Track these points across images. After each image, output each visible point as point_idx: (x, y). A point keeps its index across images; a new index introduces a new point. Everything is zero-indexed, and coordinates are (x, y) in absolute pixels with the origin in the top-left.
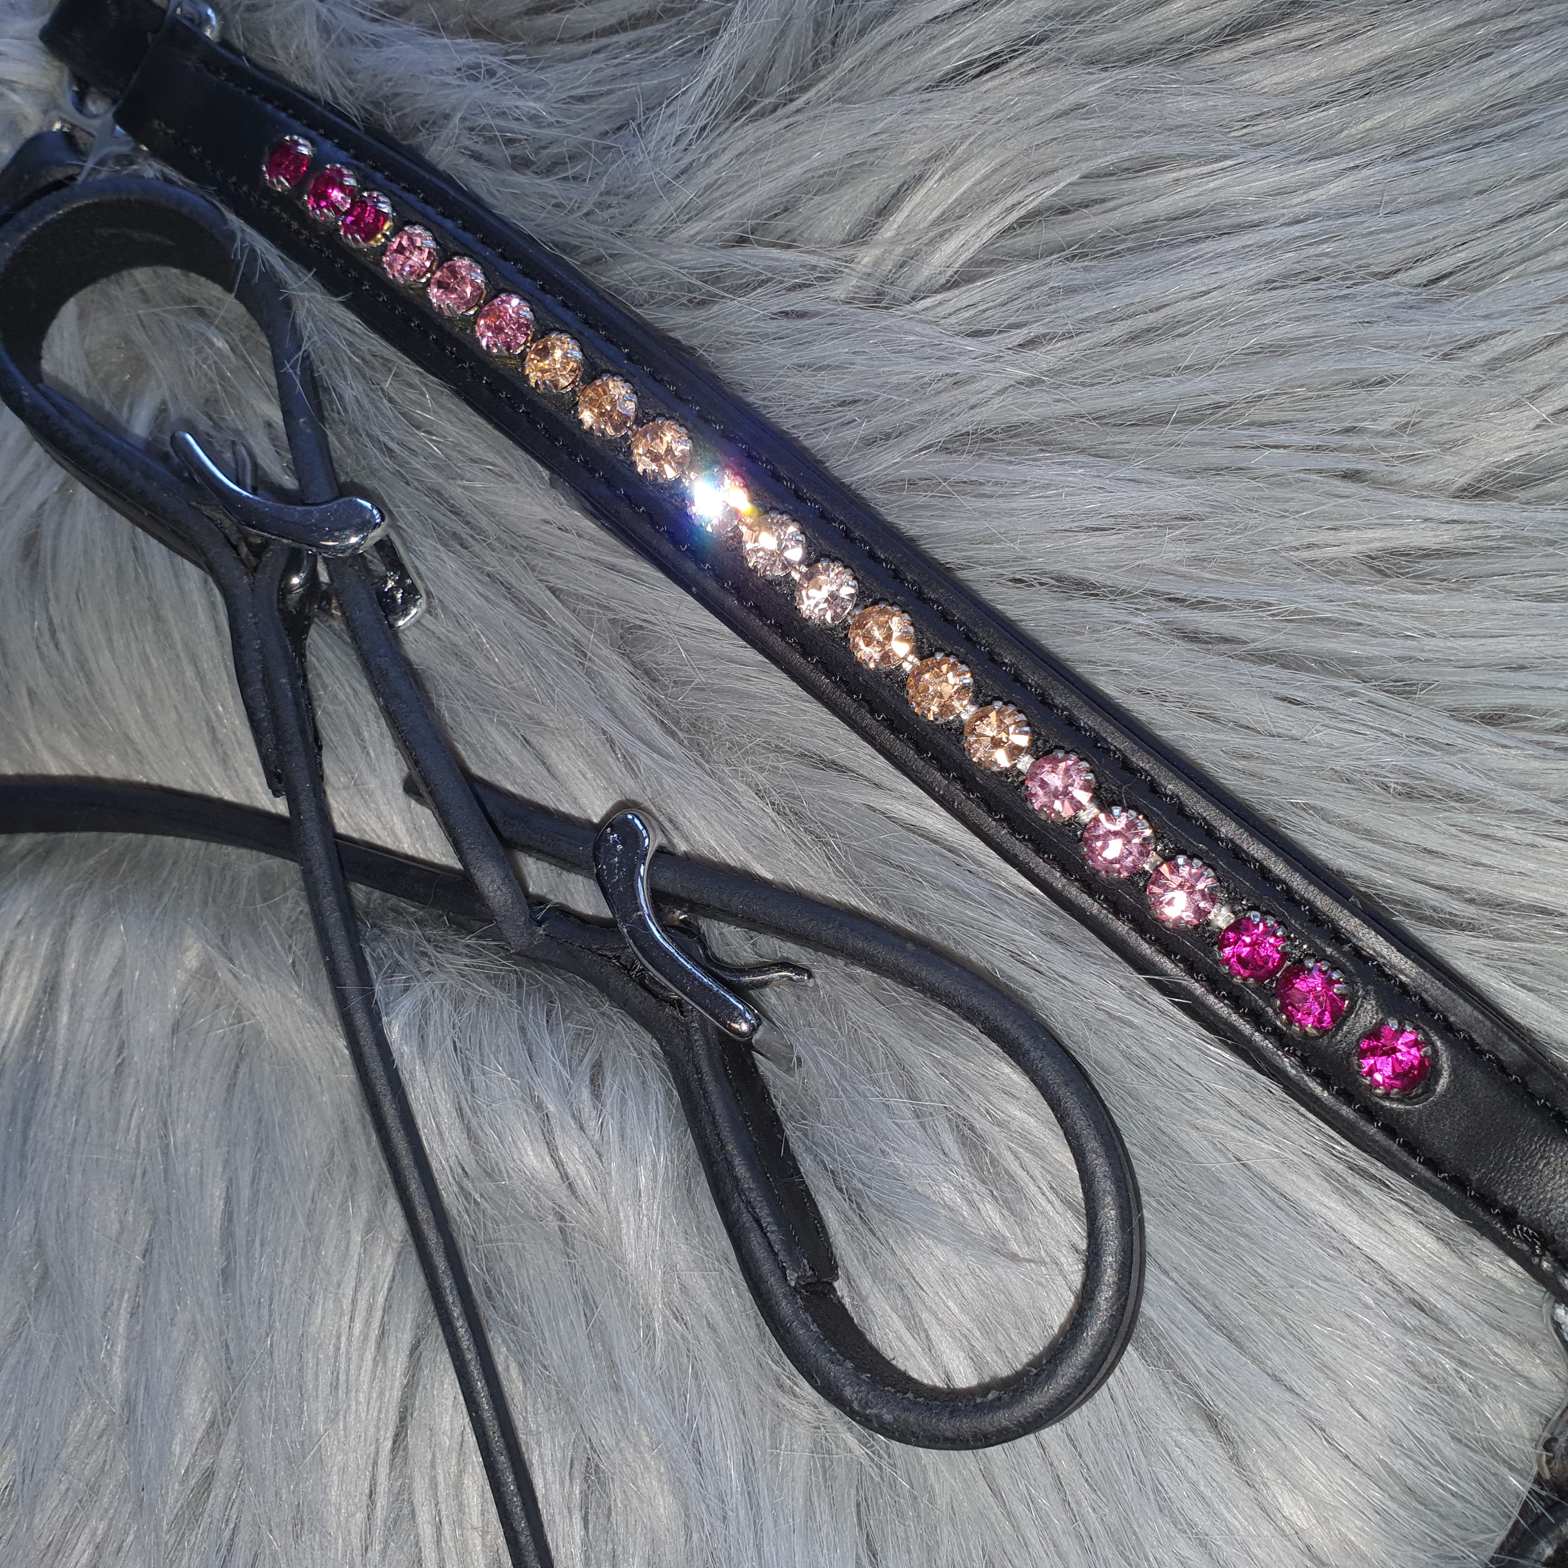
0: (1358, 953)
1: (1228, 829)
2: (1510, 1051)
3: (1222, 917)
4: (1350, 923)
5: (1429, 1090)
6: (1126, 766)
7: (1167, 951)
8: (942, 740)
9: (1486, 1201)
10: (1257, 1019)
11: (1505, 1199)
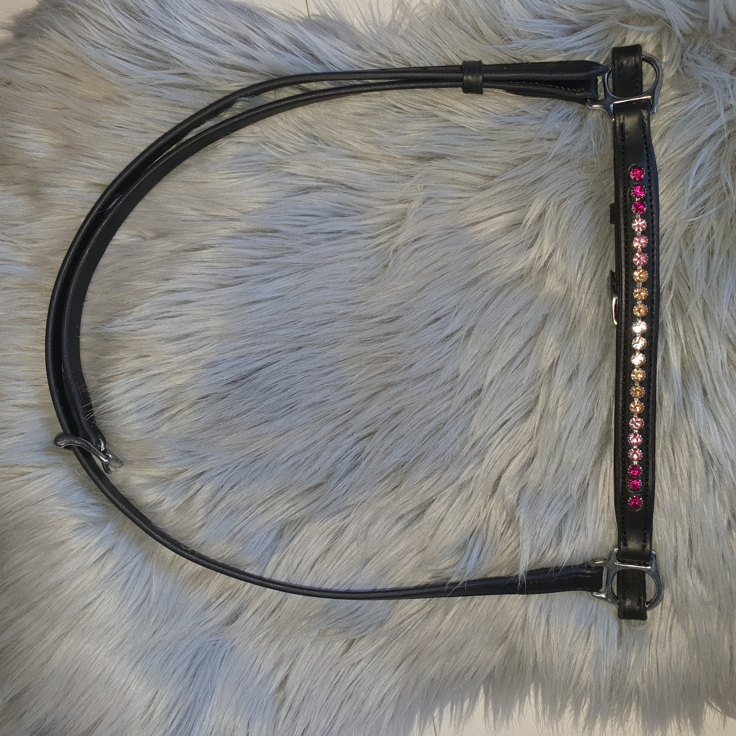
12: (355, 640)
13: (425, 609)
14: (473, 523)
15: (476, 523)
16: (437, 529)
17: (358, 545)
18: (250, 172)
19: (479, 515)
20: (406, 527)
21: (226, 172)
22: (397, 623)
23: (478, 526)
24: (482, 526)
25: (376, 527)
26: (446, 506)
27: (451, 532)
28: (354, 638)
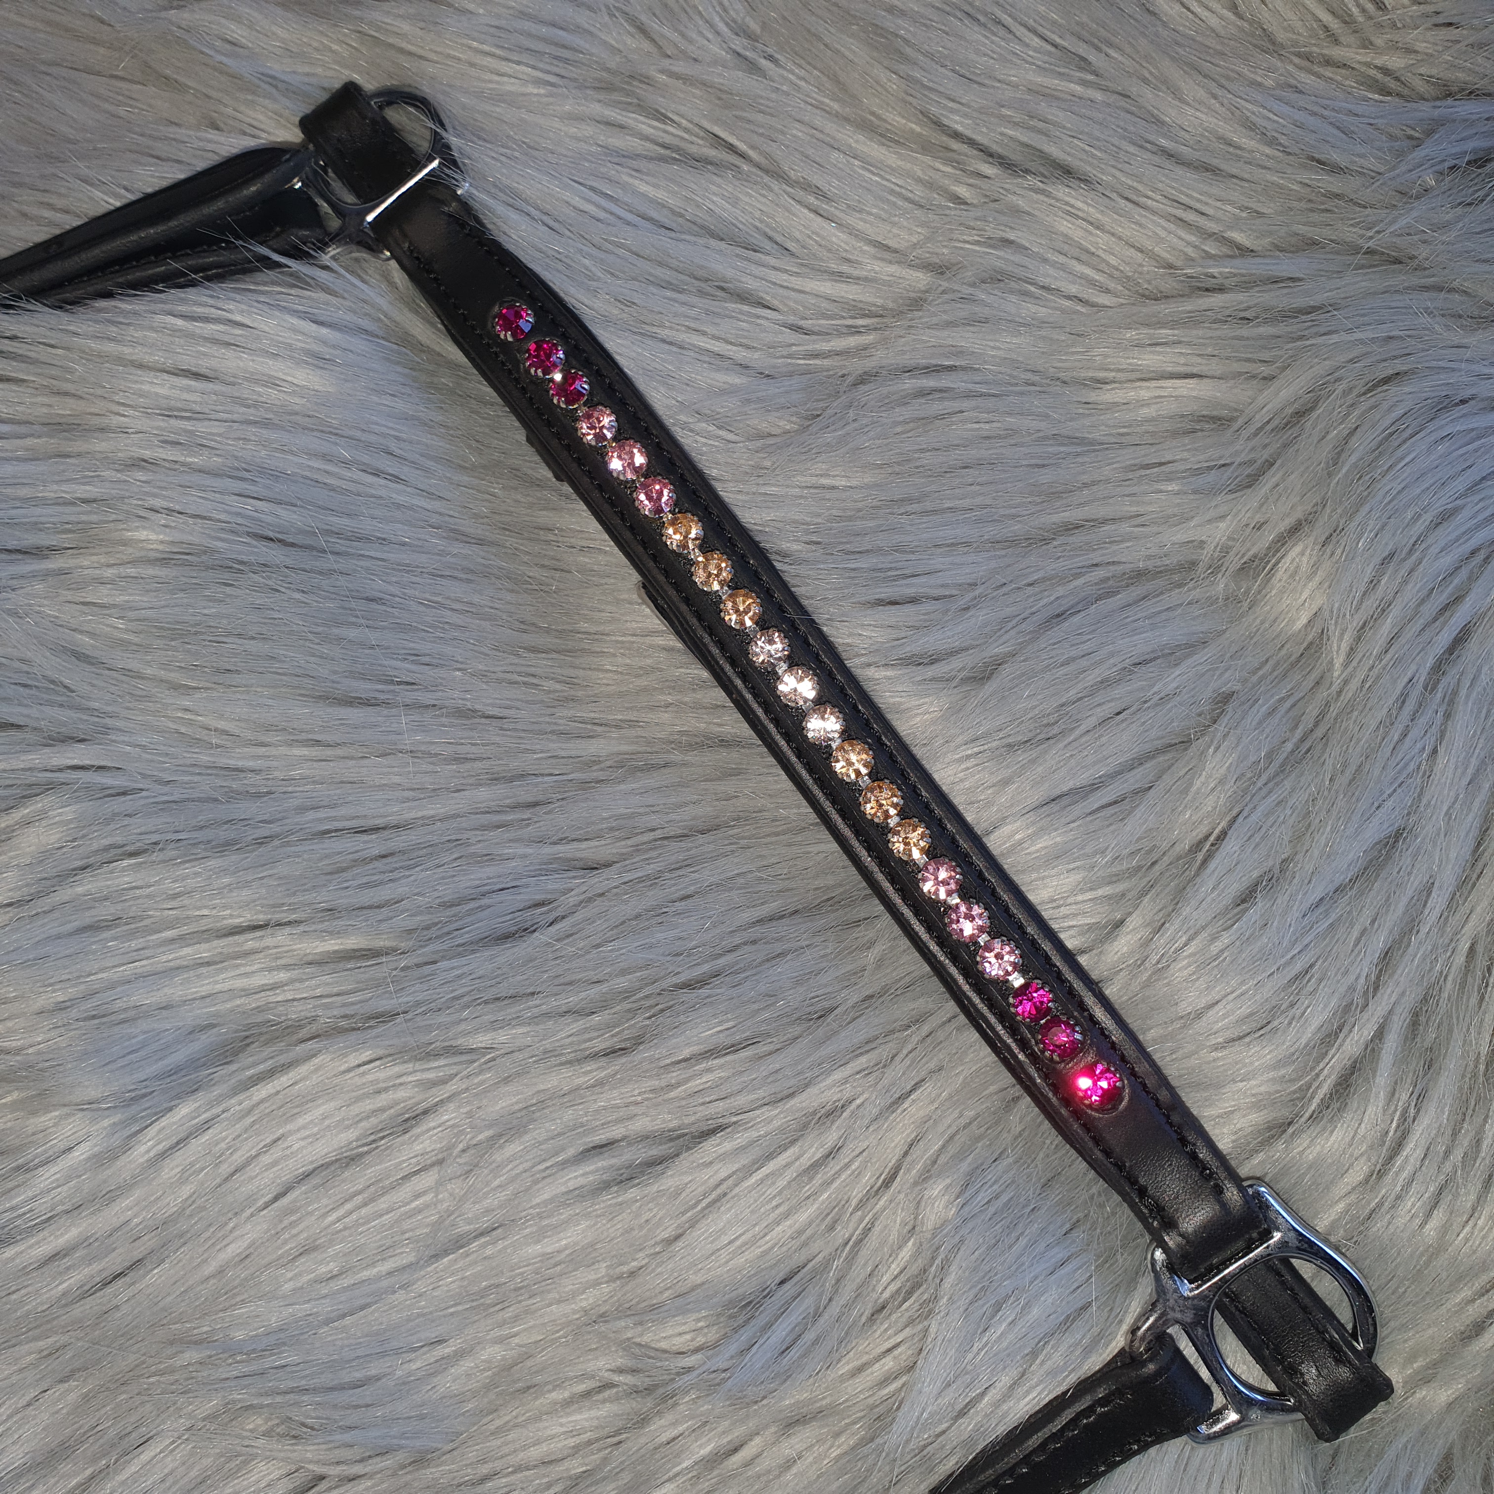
0: (1092, 1018)
1: (1031, 930)
2: (1163, 1095)
3: (1017, 981)
4: (1090, 1000)
5: (1115, 1108)
6: (980, 875)
7: (979, 992)
8: (872, 832)
9: (1133, 1181)
10: (1023, 1045)
11: (1142, 1181)
12: (322, 1478)
13: (566, 1464)
14: (805, 1244)
15: (815, 1247)
16: (693, 1223)
17: (440, 1183)
18: (548, 72)
19: (831, 1228)
20: (606, 1186)
21: (486, 48)
22: (469, 1474)
23: (817, 1260)
24: (826, 1265)
25: (513, 1148)
26: (744, 1160)
27: (732, 1248)
28: (319, 1470)
